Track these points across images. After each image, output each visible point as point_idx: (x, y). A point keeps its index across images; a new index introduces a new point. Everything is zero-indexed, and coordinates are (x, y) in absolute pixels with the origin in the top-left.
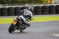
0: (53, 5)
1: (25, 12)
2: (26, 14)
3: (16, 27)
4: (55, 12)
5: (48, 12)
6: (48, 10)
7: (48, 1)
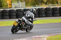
0: (13, 10)
1: (27, 14)
2: (28, 15)
3: (19, 28)
4: (15, 17)
5: (8, 17)
6: (8, 14)
7: (8, 5)
